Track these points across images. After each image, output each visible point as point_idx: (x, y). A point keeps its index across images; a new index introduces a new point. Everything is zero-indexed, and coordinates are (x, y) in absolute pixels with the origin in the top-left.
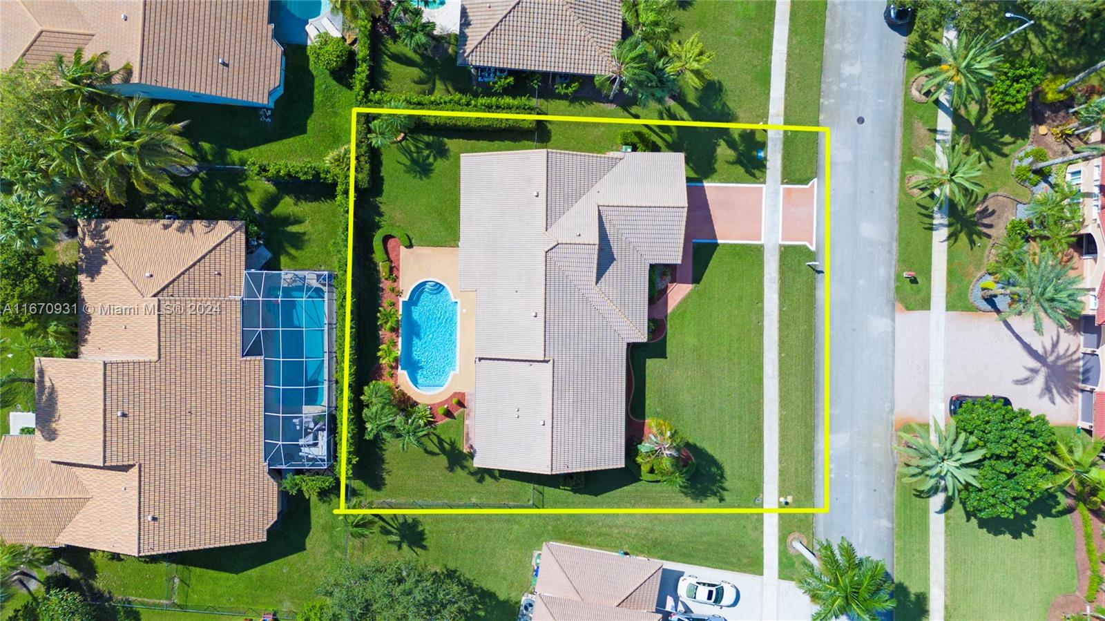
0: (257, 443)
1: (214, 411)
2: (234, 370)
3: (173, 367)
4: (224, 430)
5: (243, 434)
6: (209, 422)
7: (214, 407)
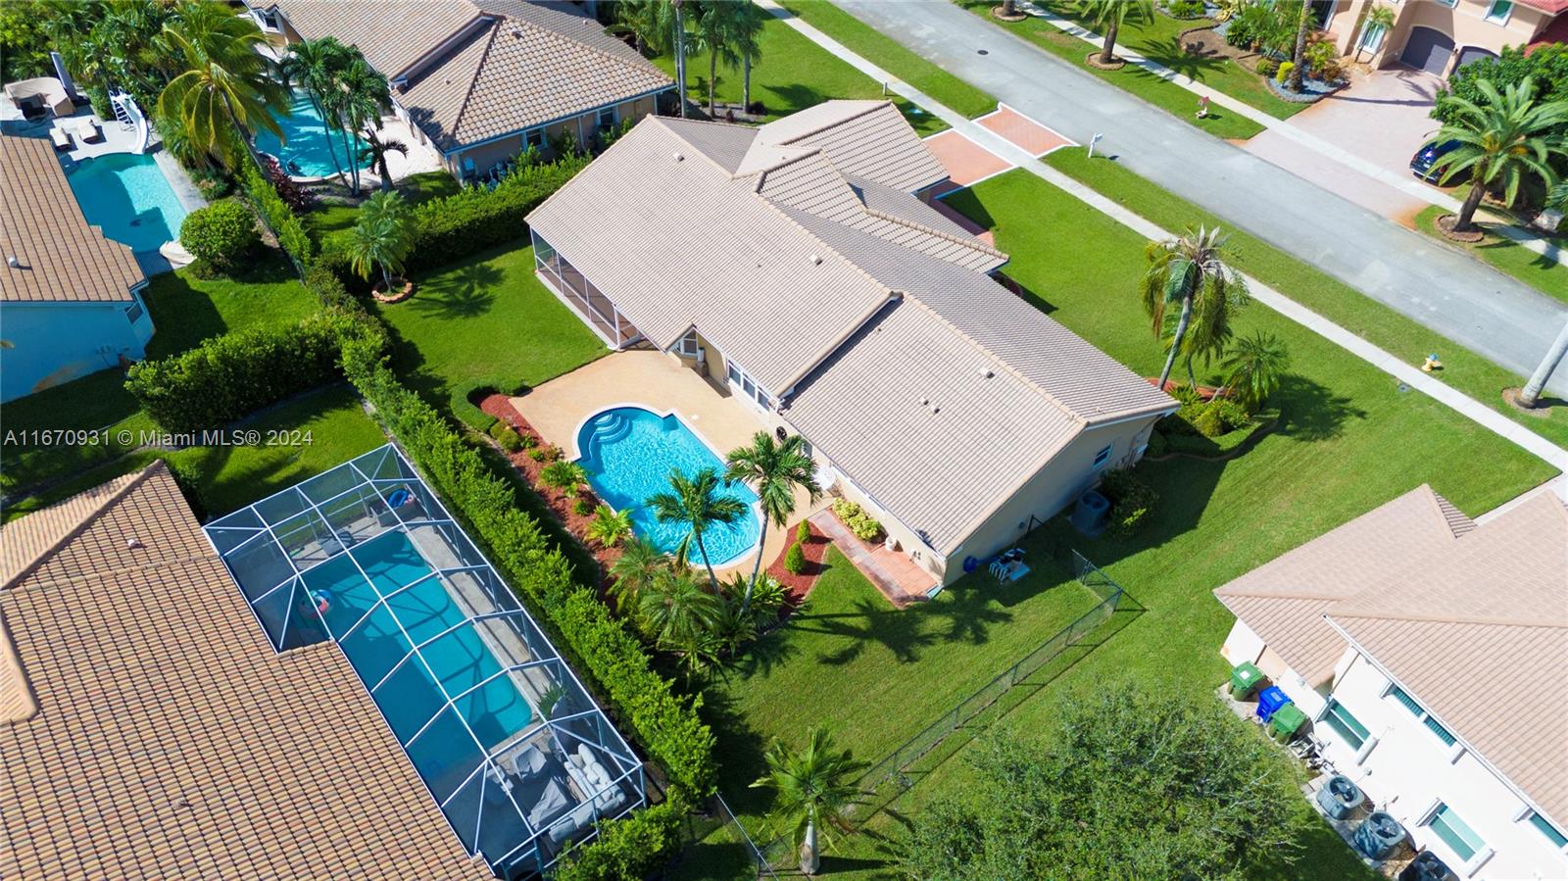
0: (422, 818)
1: (257, 782)
2: (269, 682)
3: (87, 717)
4: (308, 816)
5: (370, 808)
6: (254, 812)
7: (252, 772)
